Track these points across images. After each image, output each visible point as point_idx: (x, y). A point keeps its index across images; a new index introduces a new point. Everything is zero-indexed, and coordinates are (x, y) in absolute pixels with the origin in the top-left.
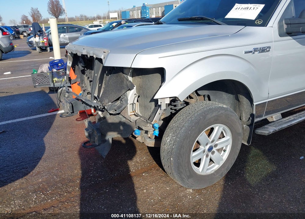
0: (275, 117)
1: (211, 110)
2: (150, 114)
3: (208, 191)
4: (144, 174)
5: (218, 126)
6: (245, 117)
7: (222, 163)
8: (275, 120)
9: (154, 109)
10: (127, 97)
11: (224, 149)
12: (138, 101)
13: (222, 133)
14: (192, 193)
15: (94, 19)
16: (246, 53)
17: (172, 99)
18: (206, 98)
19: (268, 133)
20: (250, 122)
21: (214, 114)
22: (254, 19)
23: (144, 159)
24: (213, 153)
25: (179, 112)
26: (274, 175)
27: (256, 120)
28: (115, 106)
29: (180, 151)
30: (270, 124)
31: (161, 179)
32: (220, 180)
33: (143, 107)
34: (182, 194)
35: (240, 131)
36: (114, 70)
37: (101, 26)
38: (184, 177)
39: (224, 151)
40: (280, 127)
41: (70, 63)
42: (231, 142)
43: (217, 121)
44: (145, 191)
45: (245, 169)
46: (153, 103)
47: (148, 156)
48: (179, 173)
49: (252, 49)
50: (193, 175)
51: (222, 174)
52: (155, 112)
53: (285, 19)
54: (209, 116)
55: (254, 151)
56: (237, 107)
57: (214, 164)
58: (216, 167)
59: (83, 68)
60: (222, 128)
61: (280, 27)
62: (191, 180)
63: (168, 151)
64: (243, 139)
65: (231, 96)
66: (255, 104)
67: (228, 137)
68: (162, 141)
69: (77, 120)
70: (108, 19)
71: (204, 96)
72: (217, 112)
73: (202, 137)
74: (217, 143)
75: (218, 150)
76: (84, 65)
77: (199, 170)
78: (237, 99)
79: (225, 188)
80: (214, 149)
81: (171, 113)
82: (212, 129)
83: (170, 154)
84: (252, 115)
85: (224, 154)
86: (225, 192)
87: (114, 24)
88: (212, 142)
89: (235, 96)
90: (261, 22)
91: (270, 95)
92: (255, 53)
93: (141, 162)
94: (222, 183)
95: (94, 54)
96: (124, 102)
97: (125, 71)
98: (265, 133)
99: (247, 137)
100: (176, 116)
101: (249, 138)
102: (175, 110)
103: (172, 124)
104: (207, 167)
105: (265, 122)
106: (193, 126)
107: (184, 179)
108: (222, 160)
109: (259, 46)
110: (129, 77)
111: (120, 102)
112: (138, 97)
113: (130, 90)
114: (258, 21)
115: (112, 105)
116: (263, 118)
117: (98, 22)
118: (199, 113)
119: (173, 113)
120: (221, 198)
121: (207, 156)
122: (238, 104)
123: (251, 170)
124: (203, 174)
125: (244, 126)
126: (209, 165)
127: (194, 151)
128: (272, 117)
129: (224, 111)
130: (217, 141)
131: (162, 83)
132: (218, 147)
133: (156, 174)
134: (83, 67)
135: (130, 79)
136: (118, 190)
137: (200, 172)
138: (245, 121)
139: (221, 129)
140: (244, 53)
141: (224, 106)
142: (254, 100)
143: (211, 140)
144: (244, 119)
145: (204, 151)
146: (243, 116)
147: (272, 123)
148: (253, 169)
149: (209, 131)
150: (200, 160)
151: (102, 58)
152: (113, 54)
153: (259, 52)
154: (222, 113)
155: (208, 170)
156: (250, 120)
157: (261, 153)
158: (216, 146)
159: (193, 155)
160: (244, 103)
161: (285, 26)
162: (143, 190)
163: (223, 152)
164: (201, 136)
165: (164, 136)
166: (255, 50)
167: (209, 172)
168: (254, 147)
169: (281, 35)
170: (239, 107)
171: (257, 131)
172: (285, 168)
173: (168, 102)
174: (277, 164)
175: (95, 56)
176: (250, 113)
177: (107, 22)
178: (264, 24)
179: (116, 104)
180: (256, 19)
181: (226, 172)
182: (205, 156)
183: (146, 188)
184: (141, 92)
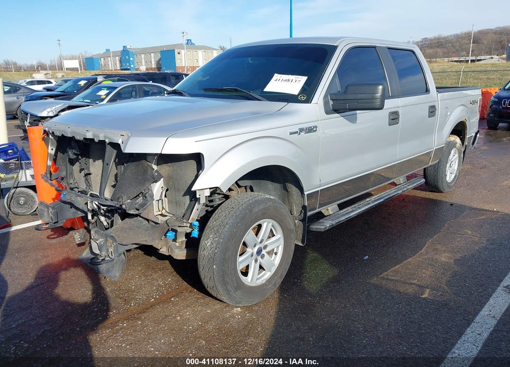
0: (331, 209)
1: (258, 202)
2: (184, 211)
3: (260, 307)
4: (172, 299)
5: (266, 222)
6: (297, 211)
7: (274, 270)
8: (331, 213)
9: (189, 205)
10: (152, 191)
11: (275, 251)
12: (165, 196)
13: (271, 230)
14: (241, 312)
15: (32, 69)
16: (291, 134)
17: (212, 190)
18: (249, 190)
19: (324, 228)
20: (303, 216)
21: (261, 207)
22: (297, 94)
23: (169, 281)
24: (263, 257)
25: (219, 208)
26: (336, 280)
27: (309, 214)
28: (136, 204)
29: (224, 255)
30: (326, 218)
31: (197, 302)
32: (273, 293)
33: (174, 203)
34: (228, 315)
35: (292, 226)
36: (133, 157)
37: (50, 82)
38: (230, 288)
39: (276, 254)
40: (337, 221)
41: (52, 149)
42: (282, 241)
43: (265, 216)
44: (179, 318)
45: (303, 277)
46: (188, 198)
47: (174, 276)
48: (225, 283)
49: (297, 130)
50: (241, 286)
51: (275, 283)
52: (191, 209)
53: (331, 94)
54: (256, 210)
55: (312, 255)
56: (286, 198)
57: (264, 272)
58: (267, 275)
59: (75, 157)
60: (271, 224)
61: (326, 103)
62: (239, 293)
63: (210, 257)
64: (296, 239)
65: (278, 186)
66: (306, 193)
67: (279, 235)
68: (200, 247)
69: (48, 238)
70: (59, 70)
71: (246, 187)
72: (264, 204)
73: (249, 236)
74: (266, 243)
75: (269, 253)
76: (80, 152)
77: (248, 280)
78: (286, 189)
79: (281, 300)
80: (264, 252)
81: (207, 211)
82: (260, 226)
83: (212, 261)
84: (304, 207)
85: (275, 258)
86: (281, 306)
87: (82, 83)
88: (261, 242)
89: (282, 185)
90: (305, 98)
91: (322, 182)
92: (301, 133)
93: (166, 285)
94: (276, 295)
95: (105, 137)
96: (148, 198)
97: (149, 158)
98: (321, 229)
99: (301, 236)
100: (216, 212)
101: (303, 236)
102: (211, 207)
103: (211, 223)
104: (256, 276)
105: (320, 216)
106: (238, 223)
107: (231, 291)
108: (274, 265)
109: (304, 126)
110: (153, 165)
111: (143, 199)
112: (166, 191)
113: (156, 182)
114: (301, 97)
115: (132, 203)
116: (317, 210)
117: (43, 75)
118: (244, 207)
119: (209, 210)
120: (277, 313)
121: (256, 261)
122: (286, 195)
123: (309, 278)
124: (252, 285)
125: (296, 221)
126: (259, 274)
127: (240, 255)
128: (328, 210)
129: (272, 203)
130: (266, 241)
131: (198, 172)
132: (268, 249)
133: (189, 297)
134: (75, 154)
135: (155, 167)
136: (140, 322)
137: (248, 283)
138: (297, 215)
139: (270, 227)
140: (289, 134)
141: (272, 197)
142: (305, 189)
143: (259, 241)
144: (295, 213)
145: (252, 255)
146: (293, 210)
147: (329, 217)
148: (311, 276)
149: (256, 229)
150: (248, 267)
151: (119, 143)
152: (137, 138)
153: (305, 132)
154: (269, 206)
155: (257, 279)
156: (302, 214)
157: (320, 257)
158: (265, 247)
159: (240, 261)
160: (294, 193)
161: (331, 103)
162: (175, 317)
163: (274, 255)
164: (247, 235)
165: (202, 239)
166: (301, 130)
167: (260, 282)
168: (311, 250)
169: (327, 113)
170: (288, 198)
171: (311, 227)
172: (348, 271)
173: (209, 194)
174: (338, 267)
175: (107, 141)
176: (302, 204)
177: (60, 75)
178: (308, 101)
179: (137, 201)
180: (299, 94)
181: (280, 281)
182: (254, 261)
183: (179, 314)
184: (171, 184)
